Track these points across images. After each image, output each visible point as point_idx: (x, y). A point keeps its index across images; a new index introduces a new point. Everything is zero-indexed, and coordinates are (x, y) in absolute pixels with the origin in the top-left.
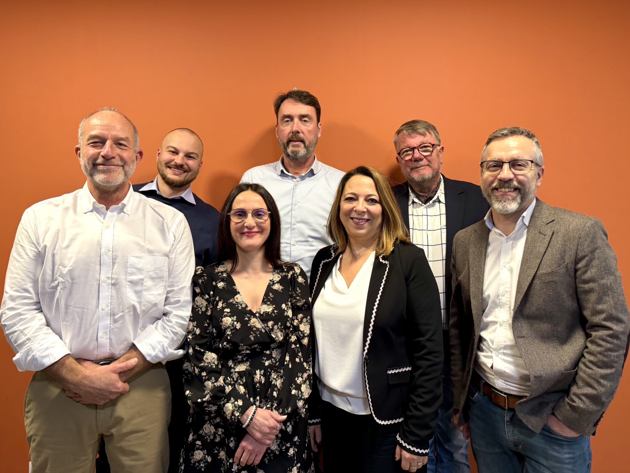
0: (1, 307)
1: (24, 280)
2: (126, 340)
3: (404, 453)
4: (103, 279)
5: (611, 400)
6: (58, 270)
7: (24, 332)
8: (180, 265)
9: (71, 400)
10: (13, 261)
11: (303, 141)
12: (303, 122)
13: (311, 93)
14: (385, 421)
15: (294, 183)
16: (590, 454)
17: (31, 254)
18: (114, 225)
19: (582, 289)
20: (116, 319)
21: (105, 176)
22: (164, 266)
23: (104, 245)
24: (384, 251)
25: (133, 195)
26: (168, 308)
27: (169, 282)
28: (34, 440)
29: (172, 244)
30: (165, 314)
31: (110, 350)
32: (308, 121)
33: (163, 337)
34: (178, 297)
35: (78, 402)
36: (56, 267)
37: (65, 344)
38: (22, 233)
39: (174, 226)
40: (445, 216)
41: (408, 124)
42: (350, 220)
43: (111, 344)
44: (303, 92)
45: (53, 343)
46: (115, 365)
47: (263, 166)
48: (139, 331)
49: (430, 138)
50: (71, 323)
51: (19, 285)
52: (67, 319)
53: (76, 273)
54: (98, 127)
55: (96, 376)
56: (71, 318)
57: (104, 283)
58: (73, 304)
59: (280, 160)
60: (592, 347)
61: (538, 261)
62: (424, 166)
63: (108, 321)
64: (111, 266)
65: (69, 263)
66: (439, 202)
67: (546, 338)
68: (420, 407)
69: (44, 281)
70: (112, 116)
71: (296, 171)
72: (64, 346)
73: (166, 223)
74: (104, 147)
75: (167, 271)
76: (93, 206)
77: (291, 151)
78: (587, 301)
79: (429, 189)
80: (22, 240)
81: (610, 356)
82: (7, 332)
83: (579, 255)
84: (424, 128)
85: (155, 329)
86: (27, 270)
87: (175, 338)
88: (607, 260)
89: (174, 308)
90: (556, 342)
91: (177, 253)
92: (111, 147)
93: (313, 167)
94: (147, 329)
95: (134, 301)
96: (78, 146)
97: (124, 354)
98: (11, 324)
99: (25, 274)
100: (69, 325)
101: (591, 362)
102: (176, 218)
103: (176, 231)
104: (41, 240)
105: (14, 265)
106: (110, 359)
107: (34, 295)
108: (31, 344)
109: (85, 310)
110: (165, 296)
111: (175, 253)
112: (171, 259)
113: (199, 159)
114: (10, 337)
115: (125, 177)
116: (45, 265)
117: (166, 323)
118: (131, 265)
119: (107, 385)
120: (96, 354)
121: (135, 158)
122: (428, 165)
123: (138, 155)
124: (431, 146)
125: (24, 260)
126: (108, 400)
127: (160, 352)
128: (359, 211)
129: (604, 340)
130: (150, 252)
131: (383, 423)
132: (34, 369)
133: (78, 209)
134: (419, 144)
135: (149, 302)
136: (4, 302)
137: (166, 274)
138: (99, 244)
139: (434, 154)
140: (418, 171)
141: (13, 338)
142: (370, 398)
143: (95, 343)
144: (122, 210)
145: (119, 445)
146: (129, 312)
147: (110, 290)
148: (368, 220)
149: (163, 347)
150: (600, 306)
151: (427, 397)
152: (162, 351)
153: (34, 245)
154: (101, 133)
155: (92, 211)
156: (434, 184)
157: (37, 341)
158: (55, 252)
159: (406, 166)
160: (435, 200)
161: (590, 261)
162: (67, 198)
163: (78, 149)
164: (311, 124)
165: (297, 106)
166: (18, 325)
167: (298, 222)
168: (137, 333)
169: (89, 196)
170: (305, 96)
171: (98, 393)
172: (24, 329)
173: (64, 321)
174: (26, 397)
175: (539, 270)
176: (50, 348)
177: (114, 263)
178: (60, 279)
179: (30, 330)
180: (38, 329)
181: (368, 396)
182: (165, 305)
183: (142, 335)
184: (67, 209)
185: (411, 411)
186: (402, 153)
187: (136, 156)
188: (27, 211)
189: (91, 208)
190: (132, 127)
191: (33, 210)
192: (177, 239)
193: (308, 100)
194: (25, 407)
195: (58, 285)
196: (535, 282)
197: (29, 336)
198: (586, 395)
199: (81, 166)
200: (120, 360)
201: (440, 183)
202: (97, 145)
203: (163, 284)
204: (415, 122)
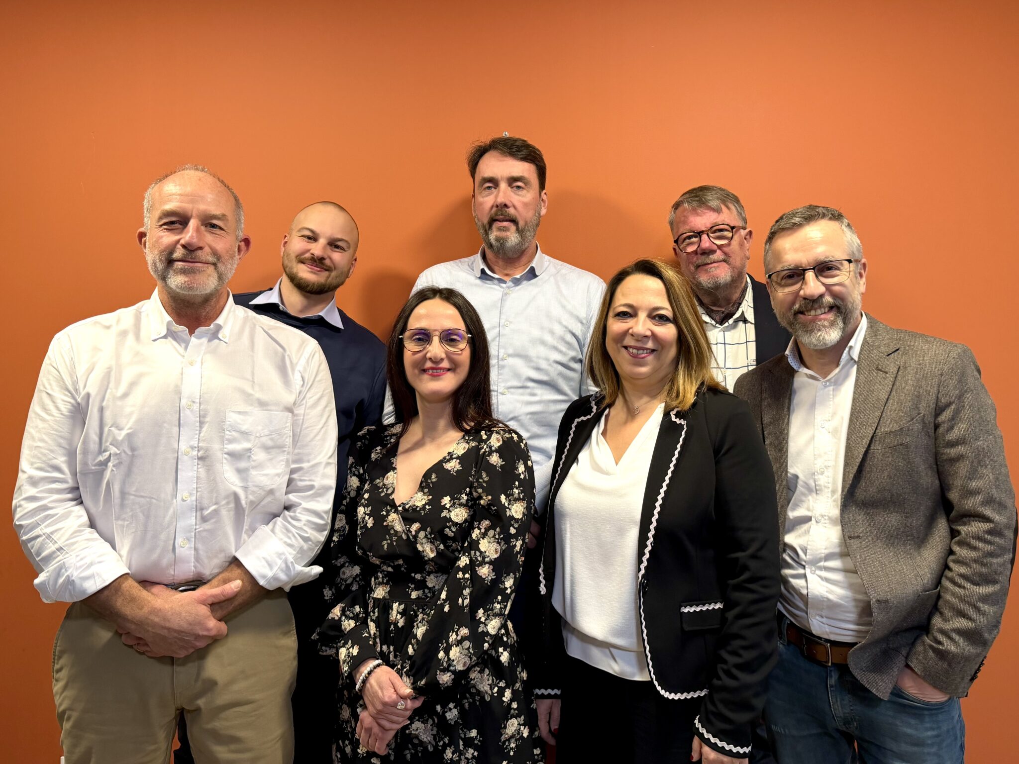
0: (15, 496)
1: (52, 451)
2: (222, 550)
3: (706, 749)
4: (183, 449)
5: (995, 635)
6: (108, 434)
7: (53, 537)
8: (310, 427)
9: (130, 650)
10: (34, 419)
11: (514, 221)
12: (515, 188)
13: (530, 142)
14: (676, 694)
15: (502, 290)
16: (962, 728)
17: (65, 408)
18: (202, 360)
19: (945, 457)
20: (206, 516)
21: (186, 279)
22: (286, 427)
23: (185, 392)
24: (679, 403)
25: (234, 311)
26: (293, 497)
27: (295, 455)
28: (69, 719)
29: (298, 392)
30: (287, 508)
31: (195, 567)
32: (523, 188)
33: (285, 545)
34: (310, 480)
35: (143, 653)
36: (106, 430)
37: (121, 556)
38: (49, 372)
39: (303, 362)
40: (754, 344)
41: (692, 193)
42: (623, 350)
43: (197, 559)
44: (516, 140)
45: (99, 556)
46: (203, 592)
47: (451, 262)
48: (244, 536)
49: (728, 216)
50: (131, 523)
51: (44, 459)
52: (124, 516)
53: (138, 441)
54: (176, 198)
55: (172, 608)
56: (130, 514)
57: (185, 456)
58: (135, 491)
59: (479, 252)
60: (962, 552)
61: (878, 414)
62: (718, 262)
63: (192, 520)
64: (198, 428)
65: (128, 422)
66: (745, 321)
67: (893, 538)
68: (735, 671)
69: (85, 452)
70: (200, 180)
71: (506, 272)
72: (118, 561)
73: (288, 355)
74: (186, 230)
75: (290, 436)
76: (168, 329)
77: (494, 237)
78: (953, 475)
79: (728, 301)
80: (50, 384)
81: (991, 565)
82: (24, 538)
83: (941, 402)
84: (718, 198)
85: (272, 534)
86: (56, 435)
87: (305, 547)
88: (981, 409)
89: (304, 498)
90: (910, 544)
91: (307, 406)
92: (198, 230)
93: (534, 264)
94: (257, 533)
95: (236, 486)
96: (142, 230)
97: (218, 574)
98: (30, 524)
99: (55, 440)
100: (127, 526)
101: (963, 576)
102: (304, 349)
103: (305, 370)
104: (81, 385)
105: (37, 427)
106: (195, 583)
107: (68, 476)
108: (65, 557)
109: (154, 501)
110: (287, 477)
111: (304, 406)
112: (297, 415)
113: (351, 251)
114: (29, 545)
115: (219, 282)
116: (87, 427)
117: (289, 523)
118: (230, 425)
119: (190, 624)
120: (173, 573)
121: (237, 249)
122: (724, 261)
123: (243, 244)
124: (730, 229)
125: (52, 418)
126: (192, 650)
127: (282, 570)
128: (638, 335)
129: (979, 539)
130: (262, 404)
131: (672, 696)
132: (68, 599)
133: (143, 334)
134: (709, 226)
135: (261, 488)
136: (20, 488)
137: (289, 441)
138: (178, 392)
139: (735, 242)
140: (706, 270)
141: (34, 546)
142: (649, 652)
143: (170, 556)
144: (215, 336)
145: (209, 726)
146: (228, 503)
147: (196, 467)
148: (653, 351)
149: (286, 562)
150: (974, 483)
151: (748, 655)
152: (284, 569)
153: (69, 392)
154: (180, 207)
155: (165, 337)
156: (736, 292)
157: (74, 551)
158: (104, 404)
159: (689, 262)
160: (738, 318)
161: (957, 412)
162: (124, 316)
163: (142, 235)
164: (528, 192)
165: (505, 162)
166: (42, 526)
167: (510, 355)
168: (240, 540)
169: (161, 312)
170: (518, 146)
171: (176, 637)
172: (52, 533)
173: (118, 519)
174: (56, 647)
175: (879, 427)
176: (95, 564)
177: (202, 423)
178: (113, 450)
179: (62, 535)
180: (75, 532)
181: (645, 648)
182: (287, 493)
183: (250, 542)
184: (124, 334)
185: (719, 678)
186: (682, 241)
187: (239, 247)
188: (57, 336)
189: (164, 332)
190: (232, 199)
191: (69, 336)
192: (307, 383)
193: (525, 152)
194: (54, 662)
195: (108, 460)
196: (872, 447)
197: (60, 543)
198: (959, 631)
199: (147, 263)
200: (213, 584)
201: (746, 290)
202: (175, 228)
203: (283, 457)
204: (703, 189)
